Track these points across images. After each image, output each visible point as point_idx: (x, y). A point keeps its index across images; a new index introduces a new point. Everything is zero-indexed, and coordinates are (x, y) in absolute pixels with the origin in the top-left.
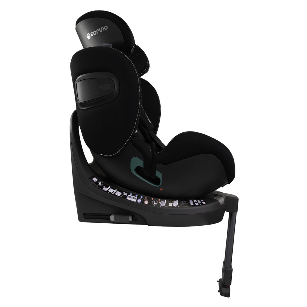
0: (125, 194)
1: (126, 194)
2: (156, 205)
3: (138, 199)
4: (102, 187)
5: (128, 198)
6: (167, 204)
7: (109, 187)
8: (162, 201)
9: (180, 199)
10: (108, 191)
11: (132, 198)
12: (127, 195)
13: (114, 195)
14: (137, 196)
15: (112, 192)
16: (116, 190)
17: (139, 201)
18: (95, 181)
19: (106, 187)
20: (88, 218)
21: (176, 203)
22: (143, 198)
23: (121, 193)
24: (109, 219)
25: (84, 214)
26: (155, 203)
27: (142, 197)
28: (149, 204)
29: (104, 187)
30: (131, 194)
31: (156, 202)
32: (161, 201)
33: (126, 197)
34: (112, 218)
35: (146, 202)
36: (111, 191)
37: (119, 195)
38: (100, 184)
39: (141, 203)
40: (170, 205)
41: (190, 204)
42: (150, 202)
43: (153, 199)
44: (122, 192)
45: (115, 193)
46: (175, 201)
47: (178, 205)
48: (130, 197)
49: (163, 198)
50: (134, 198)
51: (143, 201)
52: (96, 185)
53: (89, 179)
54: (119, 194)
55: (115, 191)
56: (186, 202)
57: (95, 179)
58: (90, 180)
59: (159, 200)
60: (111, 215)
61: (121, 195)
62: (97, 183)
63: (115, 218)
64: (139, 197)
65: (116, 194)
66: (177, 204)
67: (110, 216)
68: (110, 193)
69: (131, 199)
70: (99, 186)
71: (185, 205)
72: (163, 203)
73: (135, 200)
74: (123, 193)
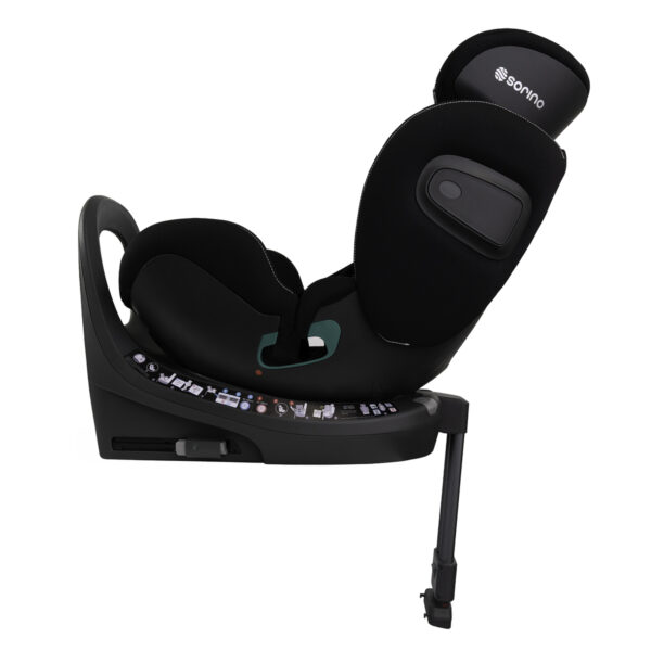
0: (211, 390)
1: (214, 391)
2: (284, 415)
3: (241, 401)
4: (156, 375)
5: (218, 400)
6: (309, 412)
7: (174, 375)
8: (298, 406)
9: (339, 401)
10: (170, 385)
11: (227, 400)
12: (217, 393)
13: (187, 392)
14: (238, 394)
15: (180, 386)
16: (190, 382)
17: (245, 406)
18: (140, 362)
19: (165, 375)
20: (123, 449)
21: (329, 411)
22: (255, 399)
23: (201, 389)
24: (173, 450)
25: (114, 440)
26: (281, 410)
27: (250, 397)
28: (267, 412)
29: (162, 375)
30: (225, 390)
31: (285, 408)
32: (294, 406)
33: (213, 397)
34: (180, 447)
35: (262, 409)
36: (179, 383)
37: (197, 393)
38: (152, 368)
39: (248, 410)
40: (317, 414)
41: (360, 413)
42: (271, 408)
43: (276, 401)
44: (204, 386)
45: (188, 388)
46: (327, 406)
47: (334, 415)
48: (222, 397)
49: (300, 399)
50: (232, 399)
51: (254, 406)
52: (142, 370)
53: (125, 356)
54: (196, 390)
55: (188, 383)
56: (351, 407)
57: (140, 358)
58: (128, 358)
59: (292, 403)
60: (177, 440)
61: (202, 393)
62: (144, 365)
63: (187, 448)
64: (243, 397)
65: (191, 390)
66: (333, 412)
67: (174, 444)
68: (176, 388)
69: (226, 402)
70: (150, 373)
71: (350, 415)
72: (301, 410)
73: (235, 405)
74: (205, 389)
